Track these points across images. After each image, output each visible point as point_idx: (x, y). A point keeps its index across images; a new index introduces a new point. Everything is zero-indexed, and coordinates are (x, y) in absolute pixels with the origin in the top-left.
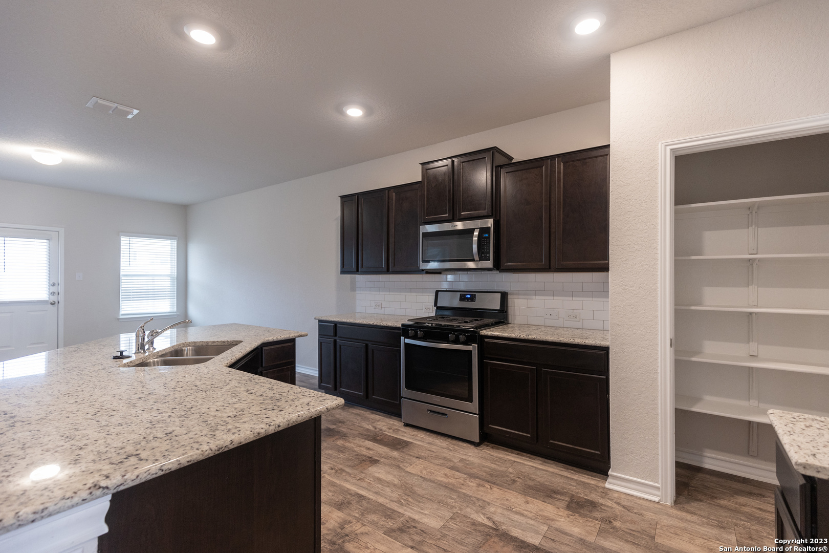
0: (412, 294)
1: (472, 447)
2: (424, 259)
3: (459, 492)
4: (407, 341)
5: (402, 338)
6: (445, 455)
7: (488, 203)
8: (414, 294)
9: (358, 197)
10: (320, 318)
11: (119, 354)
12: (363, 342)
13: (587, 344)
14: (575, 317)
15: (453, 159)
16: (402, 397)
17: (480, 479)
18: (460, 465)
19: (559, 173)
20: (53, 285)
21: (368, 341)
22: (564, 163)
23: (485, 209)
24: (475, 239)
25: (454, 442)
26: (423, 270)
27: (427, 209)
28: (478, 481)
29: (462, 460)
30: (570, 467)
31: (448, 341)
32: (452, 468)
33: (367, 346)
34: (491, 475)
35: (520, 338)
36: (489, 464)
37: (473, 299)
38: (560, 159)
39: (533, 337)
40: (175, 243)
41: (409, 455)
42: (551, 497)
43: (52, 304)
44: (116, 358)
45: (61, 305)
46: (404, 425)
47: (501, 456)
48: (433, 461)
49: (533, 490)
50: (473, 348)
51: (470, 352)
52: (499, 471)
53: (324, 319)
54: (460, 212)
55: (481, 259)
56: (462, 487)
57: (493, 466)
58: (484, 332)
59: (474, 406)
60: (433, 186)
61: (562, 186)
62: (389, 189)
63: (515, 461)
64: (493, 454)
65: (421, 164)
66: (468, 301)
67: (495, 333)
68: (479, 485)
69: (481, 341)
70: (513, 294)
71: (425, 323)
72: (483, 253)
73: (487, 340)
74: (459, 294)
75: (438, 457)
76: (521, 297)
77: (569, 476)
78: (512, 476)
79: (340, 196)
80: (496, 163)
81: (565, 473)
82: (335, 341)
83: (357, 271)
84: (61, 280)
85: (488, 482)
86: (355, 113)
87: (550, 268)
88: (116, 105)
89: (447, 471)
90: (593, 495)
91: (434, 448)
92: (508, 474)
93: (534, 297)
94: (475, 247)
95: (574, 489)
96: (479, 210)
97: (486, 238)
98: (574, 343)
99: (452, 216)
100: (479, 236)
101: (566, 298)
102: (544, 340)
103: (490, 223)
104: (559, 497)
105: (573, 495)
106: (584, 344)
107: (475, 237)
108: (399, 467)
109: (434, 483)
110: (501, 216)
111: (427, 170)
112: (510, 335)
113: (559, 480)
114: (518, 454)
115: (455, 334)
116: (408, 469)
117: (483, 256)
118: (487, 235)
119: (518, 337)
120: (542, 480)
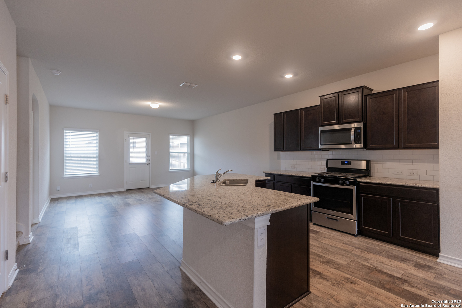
0: (312, 161)
1: (353, 236)
2: (321, 144)
3: (351, 253)
4: (315, 183)
5: (312, 182)
6: (339, 238)
7: (360, 114)
8: (313, 161)
9: (283, 114)
10: (266, 172)
11: (212, 181)
12: (290, 184)
13: (424, 187)
14: (414, 173)
15: (339, 93)
16: (312, 211)
17: (361, 249)
18: (349, 243)
19: (404, 97)
20: (148, 156)
21: (292, 183)
22: (407, 92)
23: (358, 118)
24: (352, 133)
25: (342, 233)
26: (320, 149)
27: (323, 119)
28: (361, 250)
29: (349, 241)
30: (413, 251)
31: (339, 184)
32: (345, 244)
33: (291, 185)
34: (367, 249)
35: (382, 183)
36: (365, 244)
37: (349, 163)
38: (405, 89)
39: (390, 183)
40: (189, 137)
41: (320, 236)
42: (404, 261)
43: (148, 164)
44: (212, 182)
45: (150, 165)
46: (313, 224)
47: (370, 242)
48: (333, 240)
49: (393, 257)
50: (354, 188)
51: (352, 190)
52: (371, 248)
53: (268, 172)
54: (343, 120)
55: (356, 143)
56: (353, 251)
57: (367, 245)
58: (359, 180)
59: (354, 216)
60: (327, 107)
61: (406, 104)
62: (301, 109)
63: (379, 245)
64: (366, 240)
65: (320, 96)
66: (346, 165)
67: (366, 181)
68: (361, 252)
69: (358, 184)
70: (373, 161)
71: (323, 175)
72: (356, 140)
73: (361, 184)
74: (340, 161)
75: (336, 239)
76: (378, 163)
77: (413, 254)
78: (379, 250)
79: (274, 114)
80: (365, 94)
81: (411, 253)
82: (274, 183)
83: (283, 150)
84: (150, 154)
85: (366, 251)
86: (289, 76)
87: (399, 147)
88: (190, 84)
89: (343, 244)
90: (429, 263)
91: (332, 235)
92: (376, 249)
93: (387, 163)
94: (352, 137)
95: (418, 260)
96: (355, 118)
97: (358, 132)
98: (416, 186)
99: (338, 121)
100: (355, 132)
101: (408, 163)
102: (397, 184)
103: (361, 125)
104: (408, 261)
105: (417, 262)
106: (423, 187)
107: (353, 132)
108: (317, 240)
109: (337, 248)
110: (368, 120)
111: (323, 99)
112: (376, 181)
113: (407, 255)
114: (380, 242)
115: (342, 181)
116: (322, 241)
117: (357, 141)
118: (359, 131)
119: (381, 183)
120: (397, 254)
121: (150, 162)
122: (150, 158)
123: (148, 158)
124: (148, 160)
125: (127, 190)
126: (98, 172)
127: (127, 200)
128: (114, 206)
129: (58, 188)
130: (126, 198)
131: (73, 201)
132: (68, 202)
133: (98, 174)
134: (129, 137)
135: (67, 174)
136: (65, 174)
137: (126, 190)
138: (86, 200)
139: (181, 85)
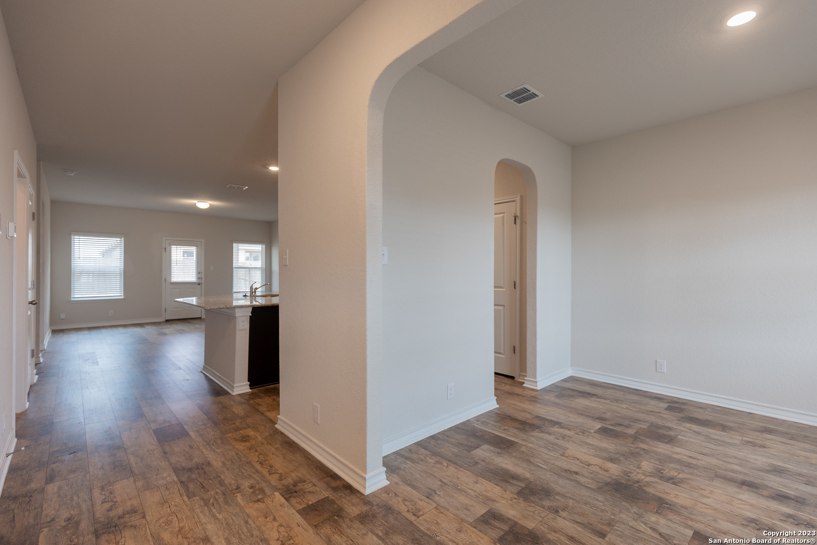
20: (199, 273)
40: (264, 246)
43: (199, 284)
44: (244, 296)
45: (203, 285)
84: (203, 270)
121: (203, 281)
122: (203, 275)
123: (199, 276)
124: (199, 278)
125: (167, 321)
126: (122, 295)
127: (163, 330)
128: (144, 335)
129: (63, 316)
130: (163, 329)
131: (86, 332)
132: (78, 333)
133: (122, 297)
134: (170, 245)
135: (76, 296)
136: (72, 296)
137: (164, 320)
138: (104, 331)
139: (228, 186)
